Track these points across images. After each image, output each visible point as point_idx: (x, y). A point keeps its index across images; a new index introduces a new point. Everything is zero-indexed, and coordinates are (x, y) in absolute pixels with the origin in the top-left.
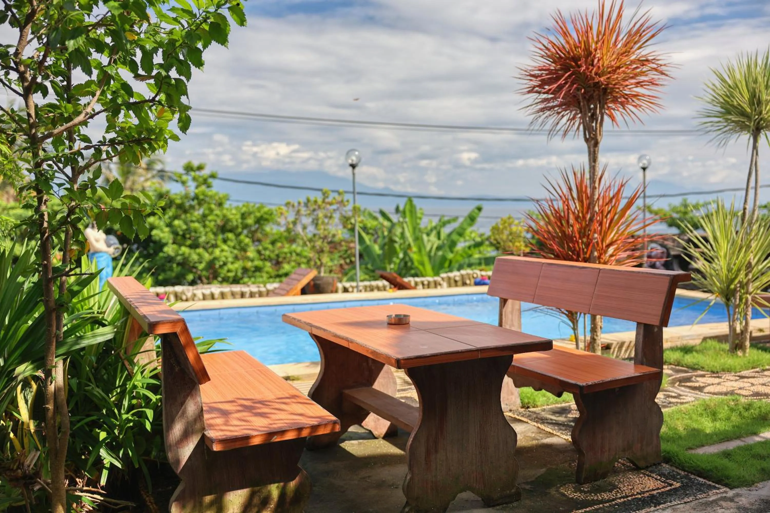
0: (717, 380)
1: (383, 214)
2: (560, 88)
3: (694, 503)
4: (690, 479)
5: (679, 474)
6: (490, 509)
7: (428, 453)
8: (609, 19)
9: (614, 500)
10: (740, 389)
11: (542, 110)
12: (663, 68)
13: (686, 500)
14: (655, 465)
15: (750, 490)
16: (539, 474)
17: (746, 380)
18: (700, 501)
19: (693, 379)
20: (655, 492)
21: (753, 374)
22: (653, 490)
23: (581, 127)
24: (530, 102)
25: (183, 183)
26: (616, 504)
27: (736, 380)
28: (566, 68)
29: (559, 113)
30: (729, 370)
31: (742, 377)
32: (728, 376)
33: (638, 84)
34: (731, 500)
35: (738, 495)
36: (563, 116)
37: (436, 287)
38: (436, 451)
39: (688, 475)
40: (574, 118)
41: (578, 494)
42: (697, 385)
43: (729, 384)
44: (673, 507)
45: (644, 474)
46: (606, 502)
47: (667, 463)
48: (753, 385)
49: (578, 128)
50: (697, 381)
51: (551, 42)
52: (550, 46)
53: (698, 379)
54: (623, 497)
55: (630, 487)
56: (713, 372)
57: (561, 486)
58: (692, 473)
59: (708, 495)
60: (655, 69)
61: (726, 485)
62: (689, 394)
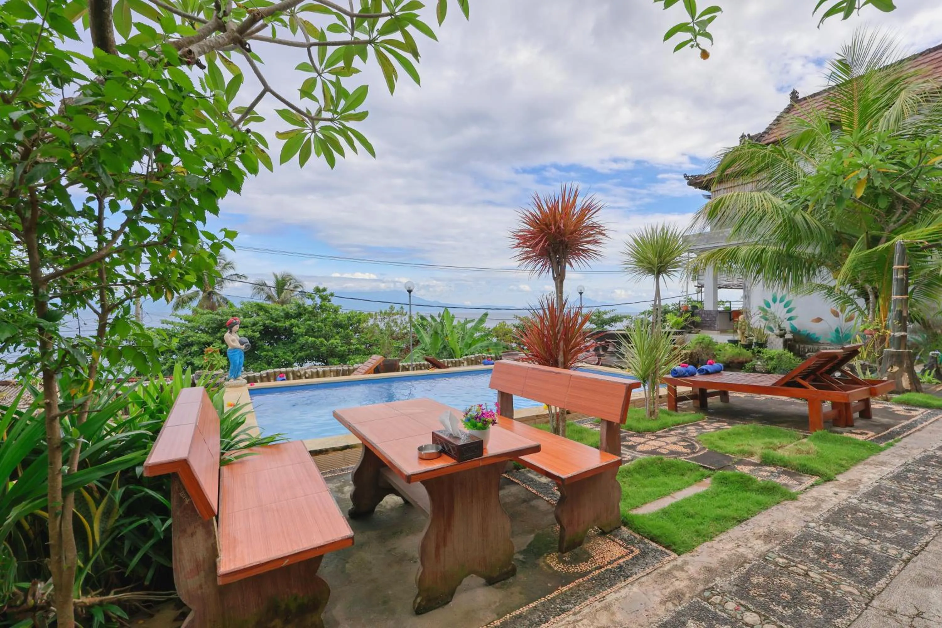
0: (642, 440)
1: (432, 317)
2: (537, 244)
3: (654, 573)
4: (645, 544)
5: (636, 538)
6: (490, 587)
7: (438, 548)
8: (569, 199)
9: (590, 572)
10: (660, 447)
11: (526, 258)
12: (604, 232)
13: (648, 570)
14: (616, 528)
15: (693, 556)
16: (529, 541)
17: (661, 439)
18: (659, 571)
19: (627, 438)
20: (621, 561)
21: (664, 434)
22: (619, 558)
23: (551, 269)
24: (518, 253)
25: (313, 299)
26: (593, 578)
27: (655, 440)
28: (542, 231)
29: (536, 261)
30: (649, 431)
31: (658, 437)
32: (648, 436)
33: (588, 242)
34: (681, 568)
35: (686, 563)
36: (539, 263)
37: (460, 365)
38: (445, 545)
39: (642, 539)
40: (546, 264)
41: (561, 566)
42: (630, 443)
43: (651, 443)
44: (639, 580)
45: (609, 539)
46: (585, 576)
47: (625, 526)
48: (667, 444)
49: (548, 270)
50: (630, 441)
51: (531, 213)
52: (530, 216)
53: (631, 438)
54: (597, 569)
55: (601, 556)
56: (638, 432)
57: (547, 556)
58: (646, 537)
59: (663, 564)
60: (600, 233)
61: (674, 551)
62: (628, 453)
